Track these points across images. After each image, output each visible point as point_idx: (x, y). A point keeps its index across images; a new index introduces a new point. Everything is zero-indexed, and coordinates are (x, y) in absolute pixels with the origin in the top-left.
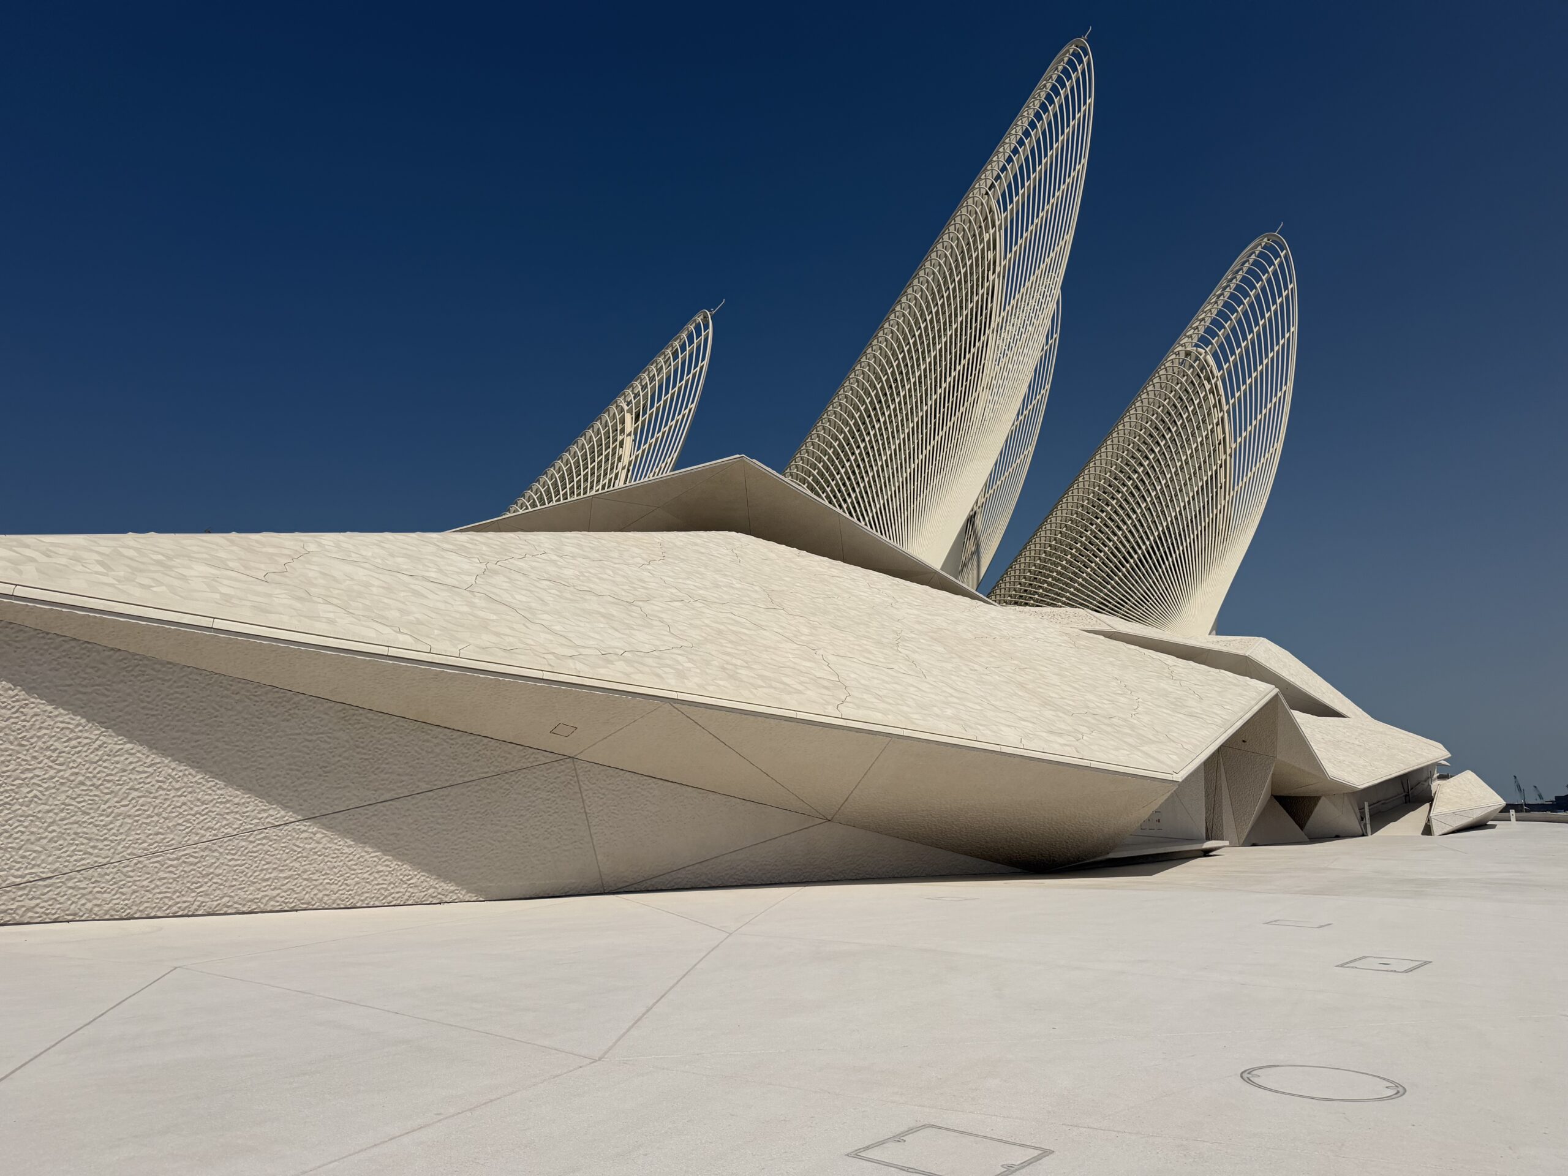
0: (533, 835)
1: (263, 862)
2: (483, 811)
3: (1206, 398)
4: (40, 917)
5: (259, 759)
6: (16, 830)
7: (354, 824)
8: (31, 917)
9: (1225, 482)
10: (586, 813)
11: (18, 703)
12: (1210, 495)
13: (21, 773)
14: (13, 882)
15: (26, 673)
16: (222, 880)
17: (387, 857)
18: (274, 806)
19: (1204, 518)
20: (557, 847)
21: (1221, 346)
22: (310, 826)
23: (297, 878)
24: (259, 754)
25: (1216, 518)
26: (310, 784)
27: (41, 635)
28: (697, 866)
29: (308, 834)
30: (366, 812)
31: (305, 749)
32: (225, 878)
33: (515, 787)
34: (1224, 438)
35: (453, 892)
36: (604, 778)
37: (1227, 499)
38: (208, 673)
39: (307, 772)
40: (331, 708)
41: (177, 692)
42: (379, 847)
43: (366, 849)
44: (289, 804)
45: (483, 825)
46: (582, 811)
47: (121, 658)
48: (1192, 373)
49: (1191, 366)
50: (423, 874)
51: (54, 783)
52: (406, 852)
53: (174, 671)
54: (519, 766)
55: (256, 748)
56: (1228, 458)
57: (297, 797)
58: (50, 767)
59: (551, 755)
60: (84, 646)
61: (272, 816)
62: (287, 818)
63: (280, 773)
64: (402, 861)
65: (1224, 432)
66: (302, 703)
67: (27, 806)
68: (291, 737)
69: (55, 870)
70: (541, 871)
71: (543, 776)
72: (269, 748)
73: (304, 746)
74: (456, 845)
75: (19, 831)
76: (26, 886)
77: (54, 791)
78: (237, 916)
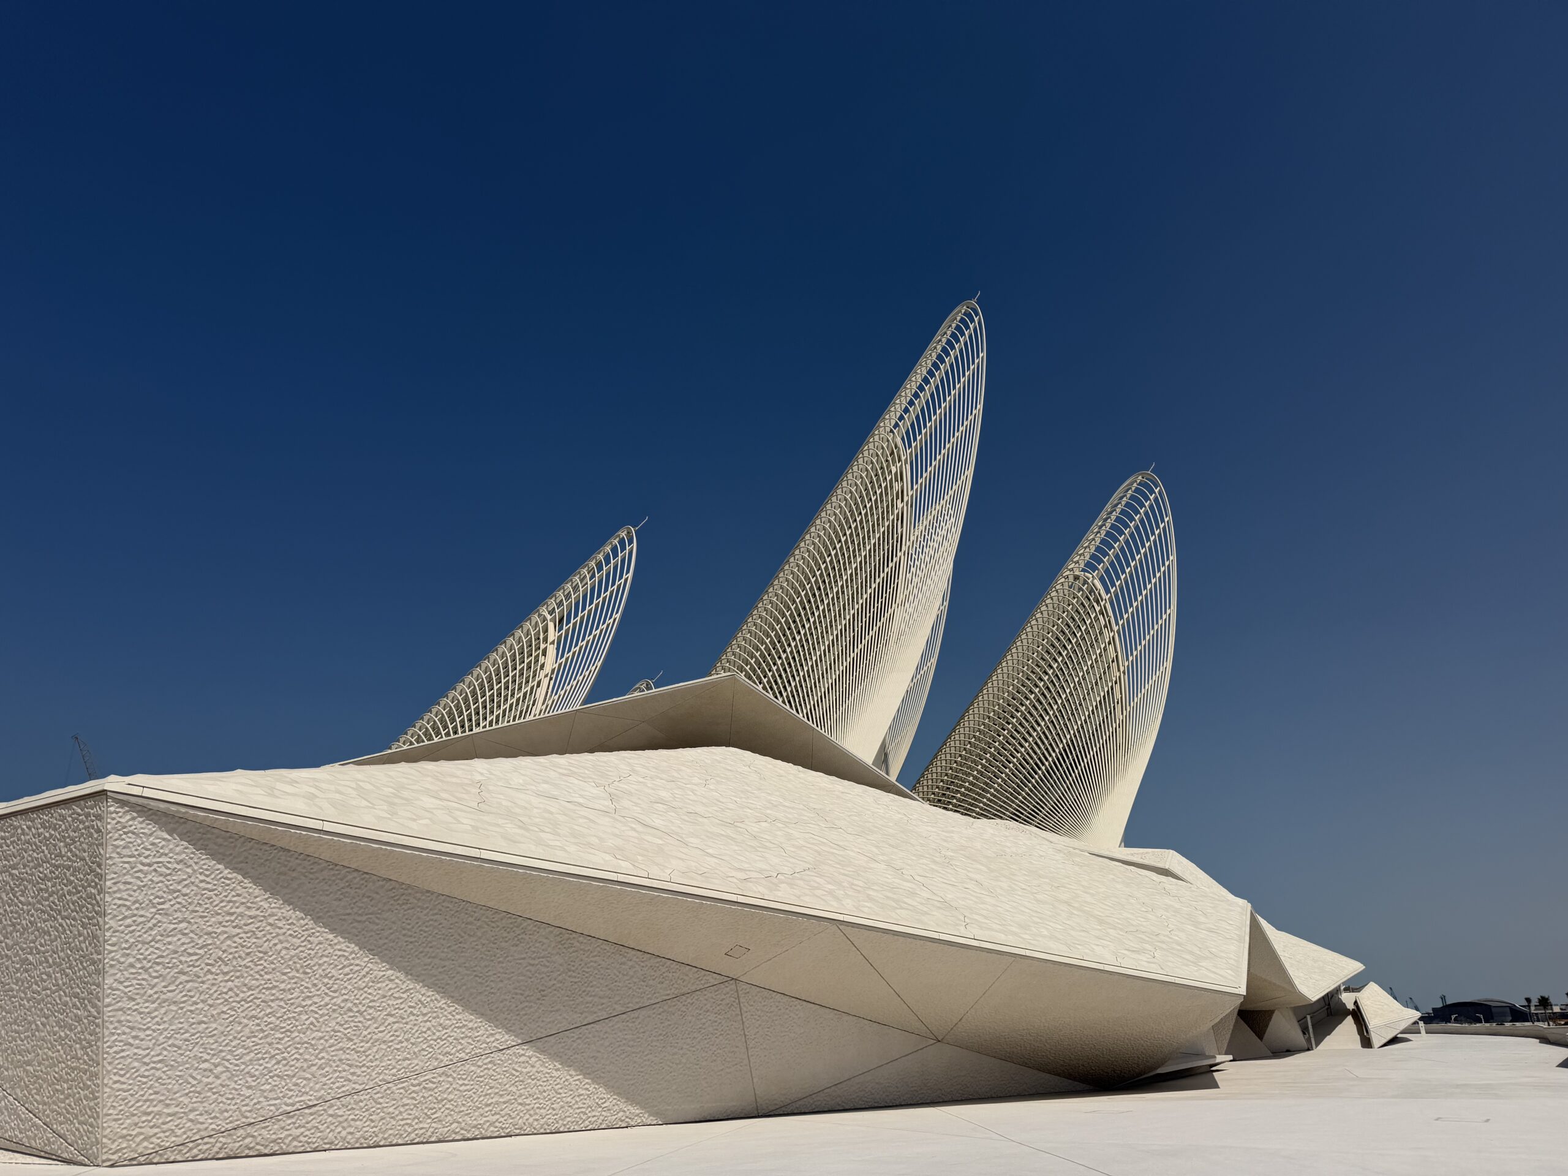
0: (702, 1058)
1: (487, 1087)
2: (664, 1033)
3: (1097, 619)
4: (303, 1146)
5: (492, 983)
6: (293, 1058)
7: (562, 1047)
8: (295, 1147)
9: (1121, 698)
10: (745, 1036)
11: (306, 932)
12: (1109, 710)
13: (303, 1000)
14: (285, 1110)
15: (316, 903)
16: (453, 1105)
17: (587, 1081)
18: (500, 1030)
19: (1105, 732)
20: (722, 1070)
21: (1107, 571)
22: (527, 1049)
23: (513, 1104)
24: (492, 979)
25: (1116, 732)
26: (531, 1007)
27: (331, 867)
28: (833, 1088)
29: (525, 1058)
30: (573, 1035)
31: (528, 974)
32: (455, 1104)
33: (690, 1009)
34: (1117, 656)
35: (638, 1115)
36: (760, 1000)
37: (1124, 714)
38: (457, 901)
39: (528, 996)
40: (552, 932)
41: (432, 920)
42: (581, 1071)
43: (570, 1073)
44: (513, 1029)
45: (664, 1047)
46: (742, 1033)
47: (391, 888)
48: (1082, 595)
49: (1080, 589)
50: (615, 1097)
51: (328, 1010)
52: (602, 1075)
53: (432, 900)
54: (693, 988)
55: (490, 973)
56: (1122, 675)
57: (519, 1021)
58: (326, 994)
59: (718, 977)
60: (363, 876)
61: (498, 1040)
62: (509, 1042)
63: (507, 997)
64: (598, 1084)
65: (1116, 651)
66: (529, 928)
67: (304, 1033)
68: (518, 961)
69: (320, 1097)
70: (708, 1094)
71: (712, 998)
72: (499, 972)
73: (528, 971)
74: (642, 1067)
75: (296, 1059)
76: (295, 1115)
77: (327, 1017)
78: (462, 1142)
